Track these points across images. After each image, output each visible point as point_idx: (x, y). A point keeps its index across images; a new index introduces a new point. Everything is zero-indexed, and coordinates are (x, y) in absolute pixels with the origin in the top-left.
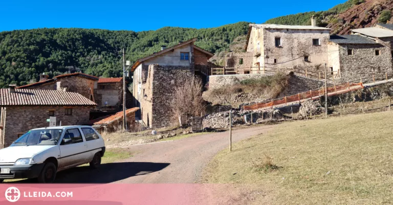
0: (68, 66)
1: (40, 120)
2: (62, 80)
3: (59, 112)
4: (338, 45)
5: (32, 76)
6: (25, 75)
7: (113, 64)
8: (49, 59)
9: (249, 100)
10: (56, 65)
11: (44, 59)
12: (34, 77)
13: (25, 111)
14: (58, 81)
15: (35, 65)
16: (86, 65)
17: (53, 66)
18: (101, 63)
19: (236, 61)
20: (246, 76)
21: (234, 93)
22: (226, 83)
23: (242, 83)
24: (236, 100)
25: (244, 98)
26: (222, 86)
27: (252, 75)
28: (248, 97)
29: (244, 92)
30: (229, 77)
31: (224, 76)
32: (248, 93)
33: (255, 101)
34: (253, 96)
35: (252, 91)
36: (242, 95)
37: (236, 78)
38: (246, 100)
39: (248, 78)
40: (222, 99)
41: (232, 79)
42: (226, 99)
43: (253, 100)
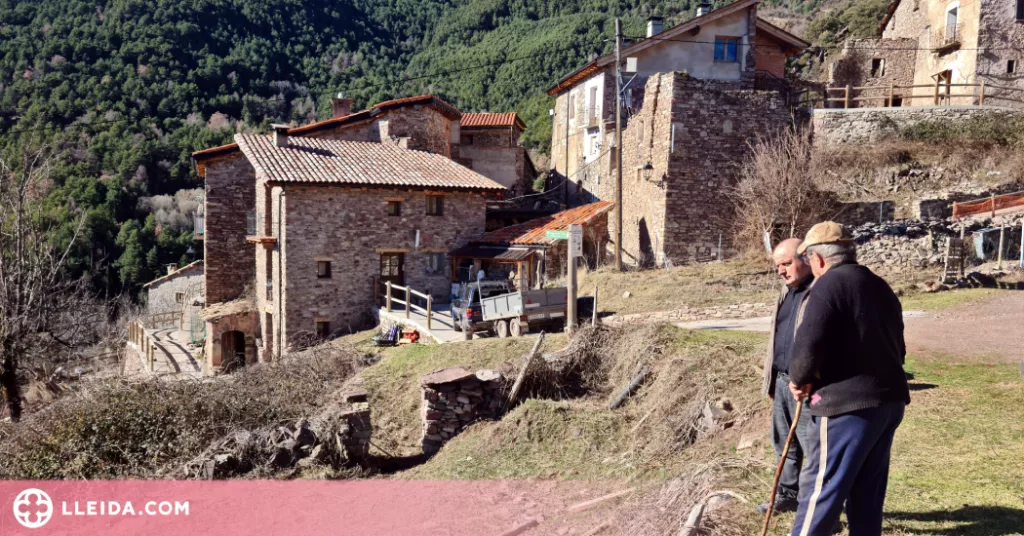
0: (276, 80)
1: (369, 226)
2: (391, 114)
3: (413, 206)
5: (191, 106)
6: (174, 101)
7: (390, 77)
8: (228, 59)
9: (936, 187)
10: (246, 75)
11: (216, 61)
12: (195, 108)
13: (330, 199)
14: (382, 118)
15: (196, 75)
16: (323, 78)
17: (239, 80)
18: (359, 74)
19: (862, 68)
20: (922, 114)
21: (887, 165)
22: (853, 133)
23: (908, 134)
24: (896, 187)
25: (920, 181)
26: (839, 141)
27: (941, 109)
28: (931, 177)
29: (917, 163)
30: (865, 116)
31: (847, 110)
32: (930, 166)
33: (958, 190)
34: (948, 175)
35: (945, 157)
36: (911, 172)
37: (888, 118)
38: (925, 186)
39: (926, 119)
40: (848, 181)
41: (872, 121)
42: (860, 181)
43: (948, 185)
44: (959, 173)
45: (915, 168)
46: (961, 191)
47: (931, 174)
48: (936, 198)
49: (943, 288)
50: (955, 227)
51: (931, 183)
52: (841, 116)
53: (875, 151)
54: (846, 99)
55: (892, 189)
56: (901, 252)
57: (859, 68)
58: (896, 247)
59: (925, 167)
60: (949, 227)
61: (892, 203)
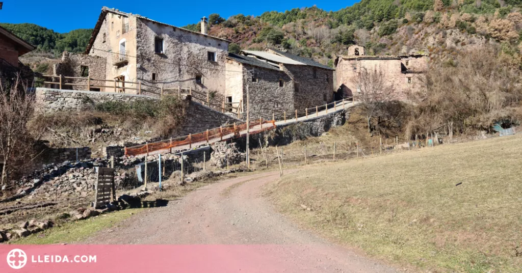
4: (241, 65)
9: (118, 139)
19: (75, 70)
20: (108, 97)
21: (87, 126)
22: (66, 105)
23: (100, 108)
24: (93, 139)
25: (108, 136)
26: (56, 109)
27: (118, 94)
28: (114, 133)
29: (106, 125)
30: (73, 95)
31: (61, 91)
32: (114, 127)
33: (129, 141)
34: (124, 132)
35: (122, 122)
36: (103, 130)
37: (88, 97)
38: (111, 138)
39: (110, 100)
40: (62, 135)
41: (77, 98)
42: (70, 135)
43: (124, 139)
44: (130, 132)
45: (105, 128)
46: (131, 141)
47: (115, 132)
48: (116, 145)
49: (93, 214)
50: (125, 162)
51: (114, 137)
52: (57, 93)
53: (79, 117)
54: (60, 83)
55: (91, 141)
56: (88, 181)
57: (73, 70)
58: (85, 177)
59: (111, 127)
60: (121, 162)
61: (89, 149)
